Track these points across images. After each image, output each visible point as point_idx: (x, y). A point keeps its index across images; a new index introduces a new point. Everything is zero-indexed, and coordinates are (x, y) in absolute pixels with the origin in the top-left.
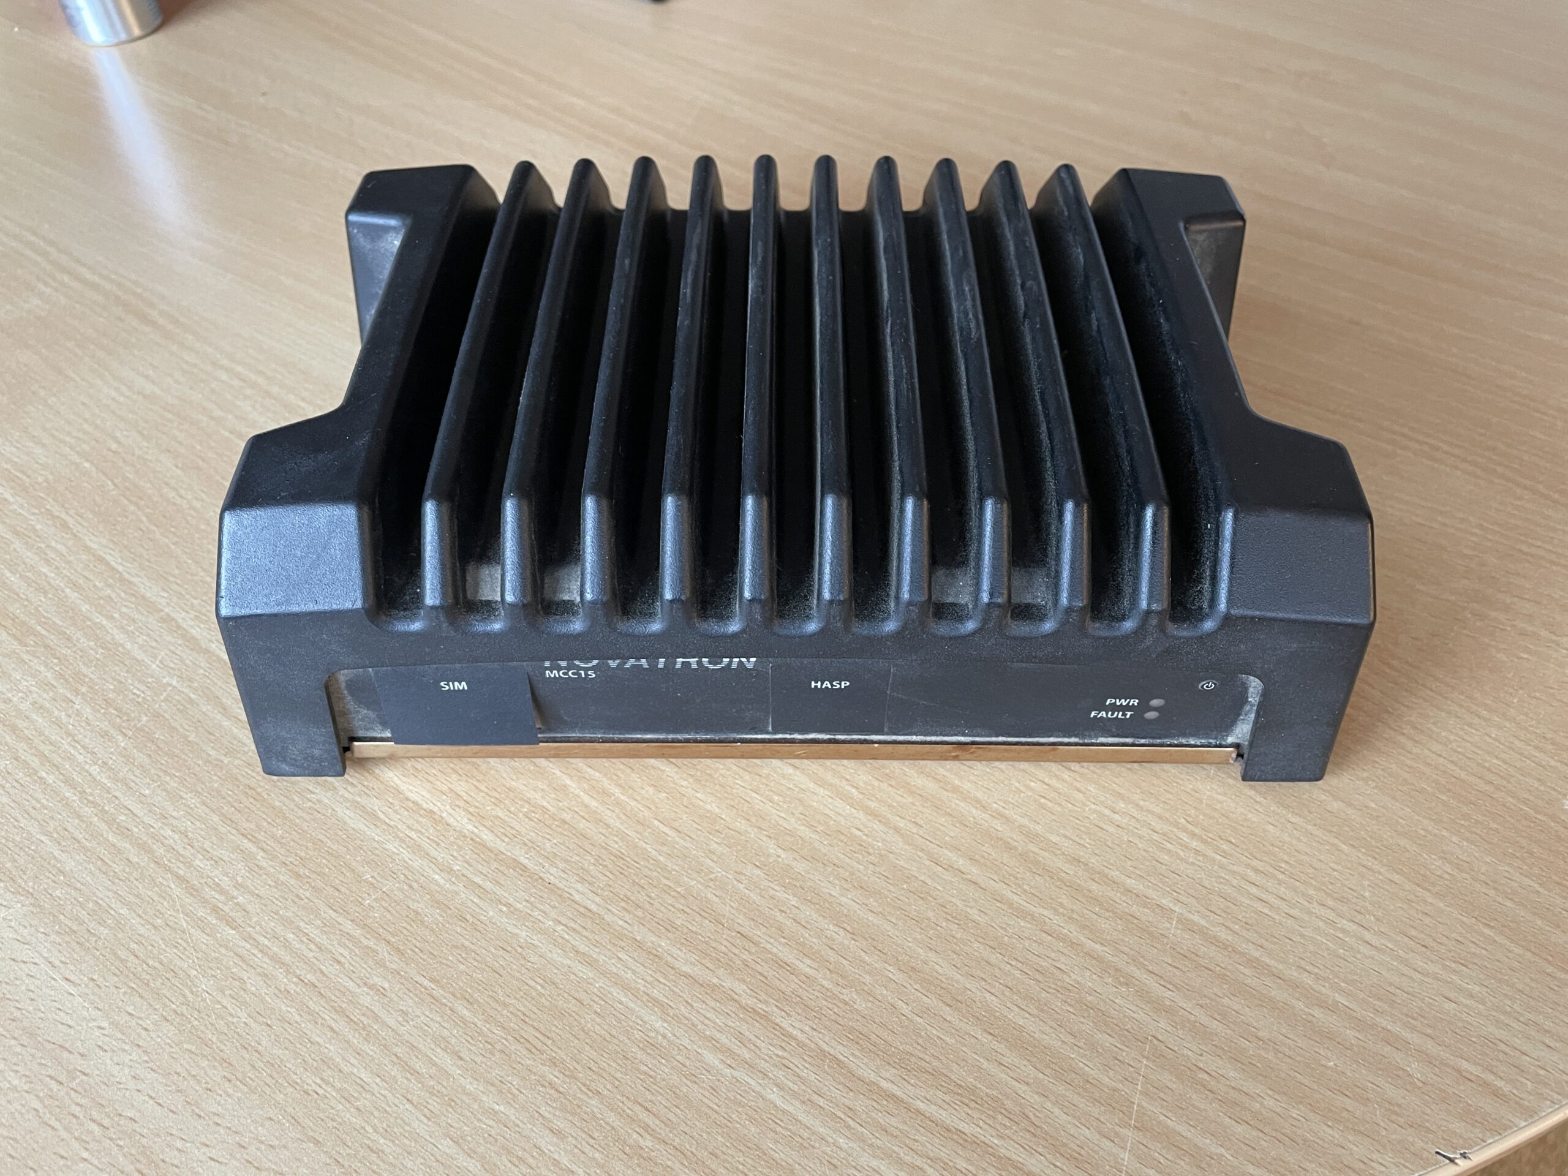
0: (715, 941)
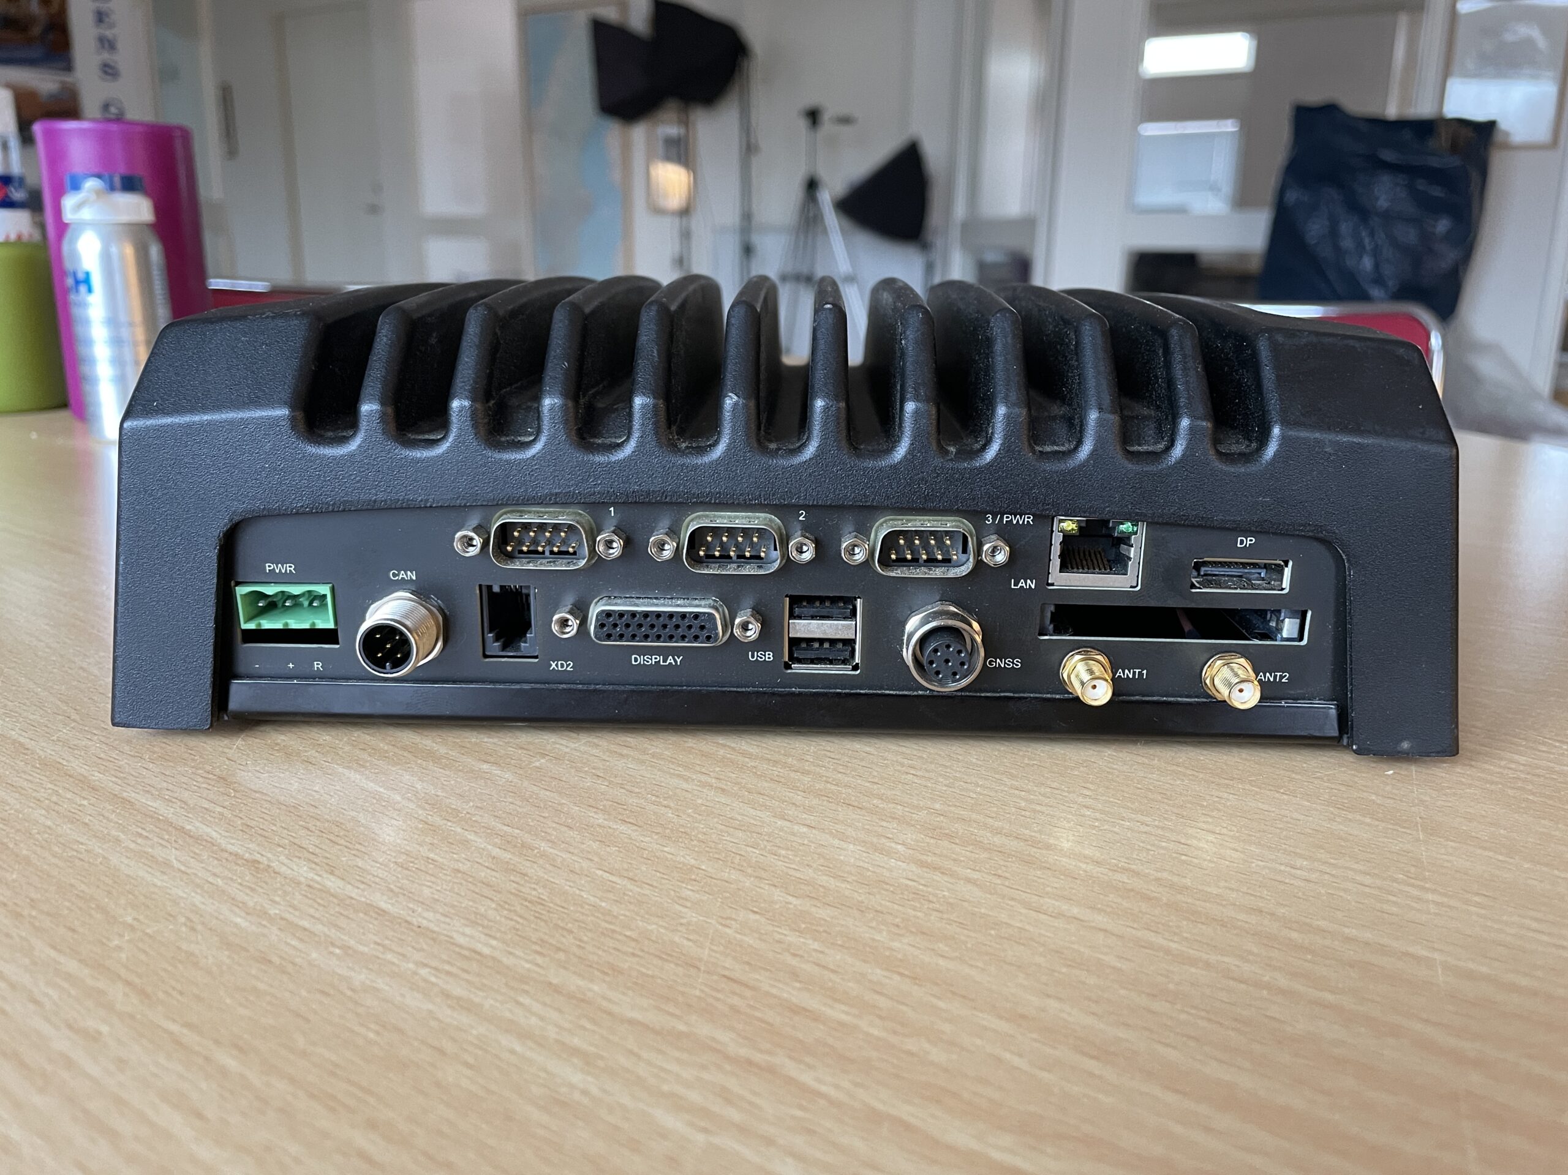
0: (685, 985)
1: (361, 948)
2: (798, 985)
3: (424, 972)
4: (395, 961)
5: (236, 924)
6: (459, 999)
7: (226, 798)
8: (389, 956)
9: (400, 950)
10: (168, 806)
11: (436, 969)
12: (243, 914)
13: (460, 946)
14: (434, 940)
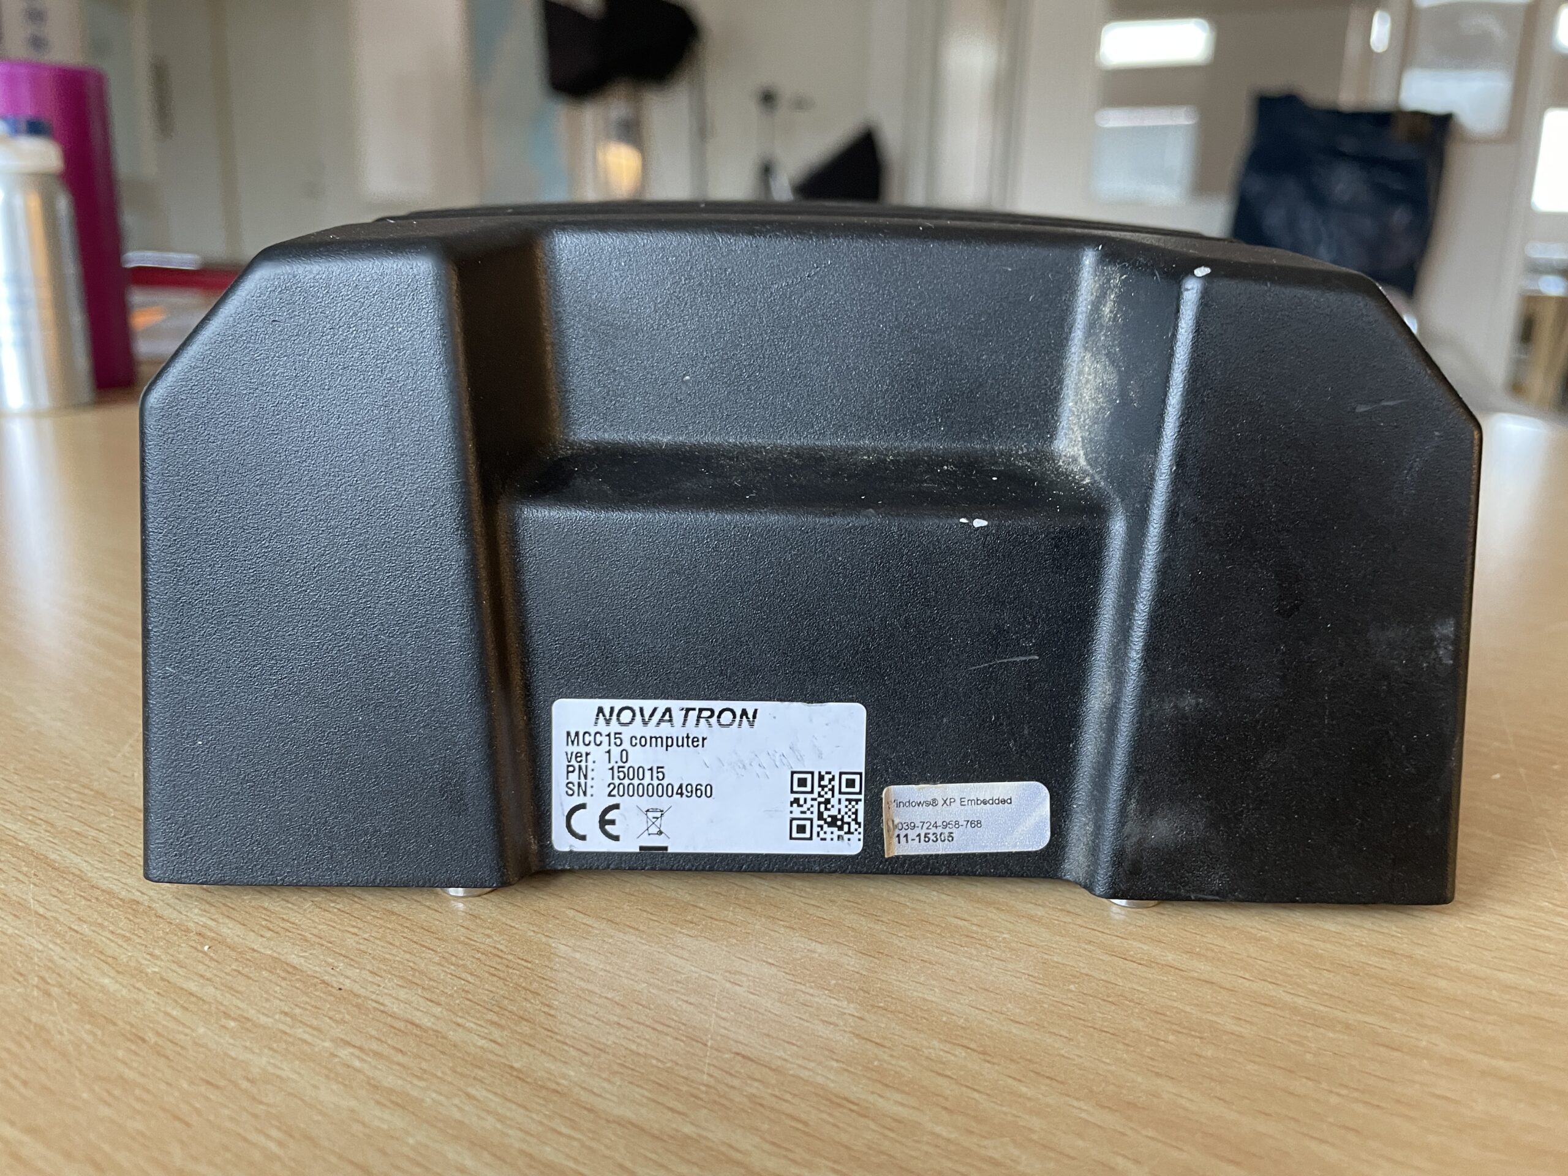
0: (688, 1067)
1: (263, 1020)
2: (835, 1064)
3: (344, 1053)
4: (306, 1037)
5: (102, 986)
6: (391, 1091)
7: (104, 818)
8: (299, 1032)
9: (315, 1023)
10: (30, 829)
11: (361, 1049)
12: (113, 973)
13: (393, 1016)
14: (358, 1006)
